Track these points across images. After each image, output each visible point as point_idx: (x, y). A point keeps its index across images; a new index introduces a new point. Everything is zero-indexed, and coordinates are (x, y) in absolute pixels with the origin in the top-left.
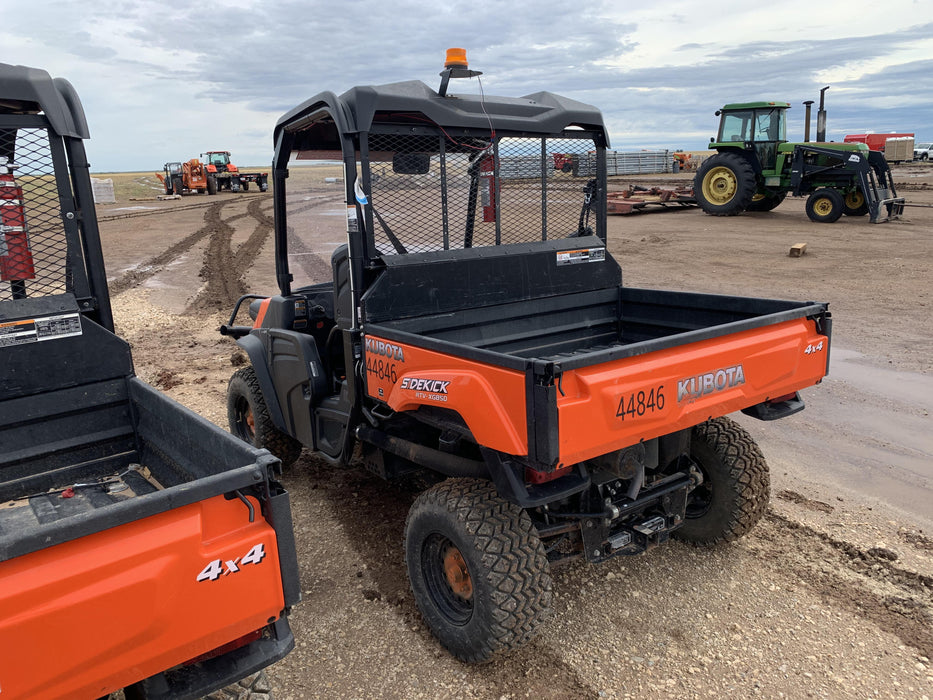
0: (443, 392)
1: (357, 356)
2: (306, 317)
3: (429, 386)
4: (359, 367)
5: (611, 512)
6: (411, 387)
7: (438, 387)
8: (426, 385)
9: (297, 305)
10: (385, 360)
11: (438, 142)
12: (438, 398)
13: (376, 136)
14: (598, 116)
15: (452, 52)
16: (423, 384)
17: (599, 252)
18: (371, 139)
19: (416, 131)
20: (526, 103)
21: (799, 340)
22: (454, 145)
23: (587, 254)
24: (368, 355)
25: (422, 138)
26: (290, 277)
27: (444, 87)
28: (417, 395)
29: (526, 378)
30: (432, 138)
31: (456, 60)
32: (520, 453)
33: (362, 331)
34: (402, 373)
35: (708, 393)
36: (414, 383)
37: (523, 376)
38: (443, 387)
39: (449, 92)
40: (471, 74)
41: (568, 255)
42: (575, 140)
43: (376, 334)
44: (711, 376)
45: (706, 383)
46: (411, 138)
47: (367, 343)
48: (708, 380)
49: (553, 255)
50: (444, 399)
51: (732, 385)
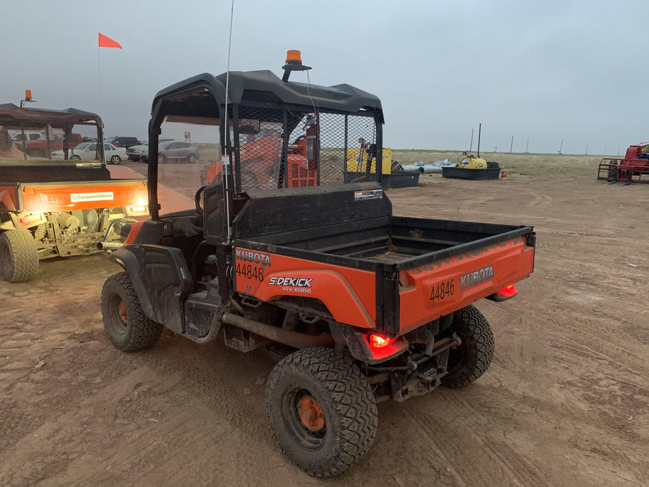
0: (307, 286)
1: (227, 263)
2: (172, 236)
3: (295, 282)
4: (229, 270)
5: (413, 366)
6: (278, 284)
7: (303, 282)
8: (291, 282)
9: (165, 227)
10: (253, 265)
11: (282, 113)
12: (303, 290)
13: (244, 107)
14: (378, 102)
15: (290, 53)
16: (289, 281)
17: (379, 192)
18: (239, 110)
19: (269, 105)
20: (336, 90)
21: (520, 250)
22: (292, 116)
23: (372, 193)
24: (238, 262)
25: (272, 110)
26: (159, 207)
27: (286, 76)
28: (284, 289)
29: (376, 274)
30: (279, 111)
31: (293, 58)
32: (371, 327)
33: (233, 244)
34: (268, 274)
35: (476, 283)
36: (281, 281)
37: (374, 273)
38: (307, 283)
39: (290, 80)
40: (305, 68)
41: (361, 194)
42: (364, 117)
43: (246, 246)
44: (477, 273)
45: (475, 277)
46: (265, 109)
47: (238, 253)
48: (476, 275)
49: (352, 193)
50: (309, 291)
51: (488, 279)
